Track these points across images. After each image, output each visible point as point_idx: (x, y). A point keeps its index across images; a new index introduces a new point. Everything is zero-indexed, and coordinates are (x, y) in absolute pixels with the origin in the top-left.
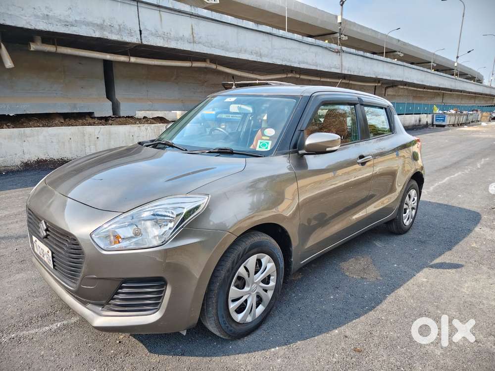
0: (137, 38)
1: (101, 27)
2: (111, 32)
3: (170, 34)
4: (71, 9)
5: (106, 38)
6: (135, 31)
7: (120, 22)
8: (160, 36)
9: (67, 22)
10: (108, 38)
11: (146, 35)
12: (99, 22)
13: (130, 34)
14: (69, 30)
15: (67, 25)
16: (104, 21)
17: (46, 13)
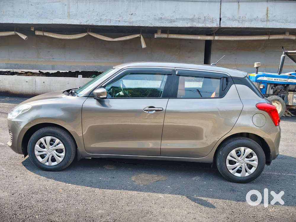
0: (217, 24)
1: (192, 20)
2: (199, 22)
3: (245, 17)
4: (175, 12)
5: (194, 26)
6: (216, 19)
7: (205, 15)
8: (236, 20)
9: (172, 20)
10: (196, 26)
11: (224, 21)
12: (191, 17)
13: (212, 21)
14: (172, 24)
15: (172, 22)
16: (194, 16)
17: (161, 16)
